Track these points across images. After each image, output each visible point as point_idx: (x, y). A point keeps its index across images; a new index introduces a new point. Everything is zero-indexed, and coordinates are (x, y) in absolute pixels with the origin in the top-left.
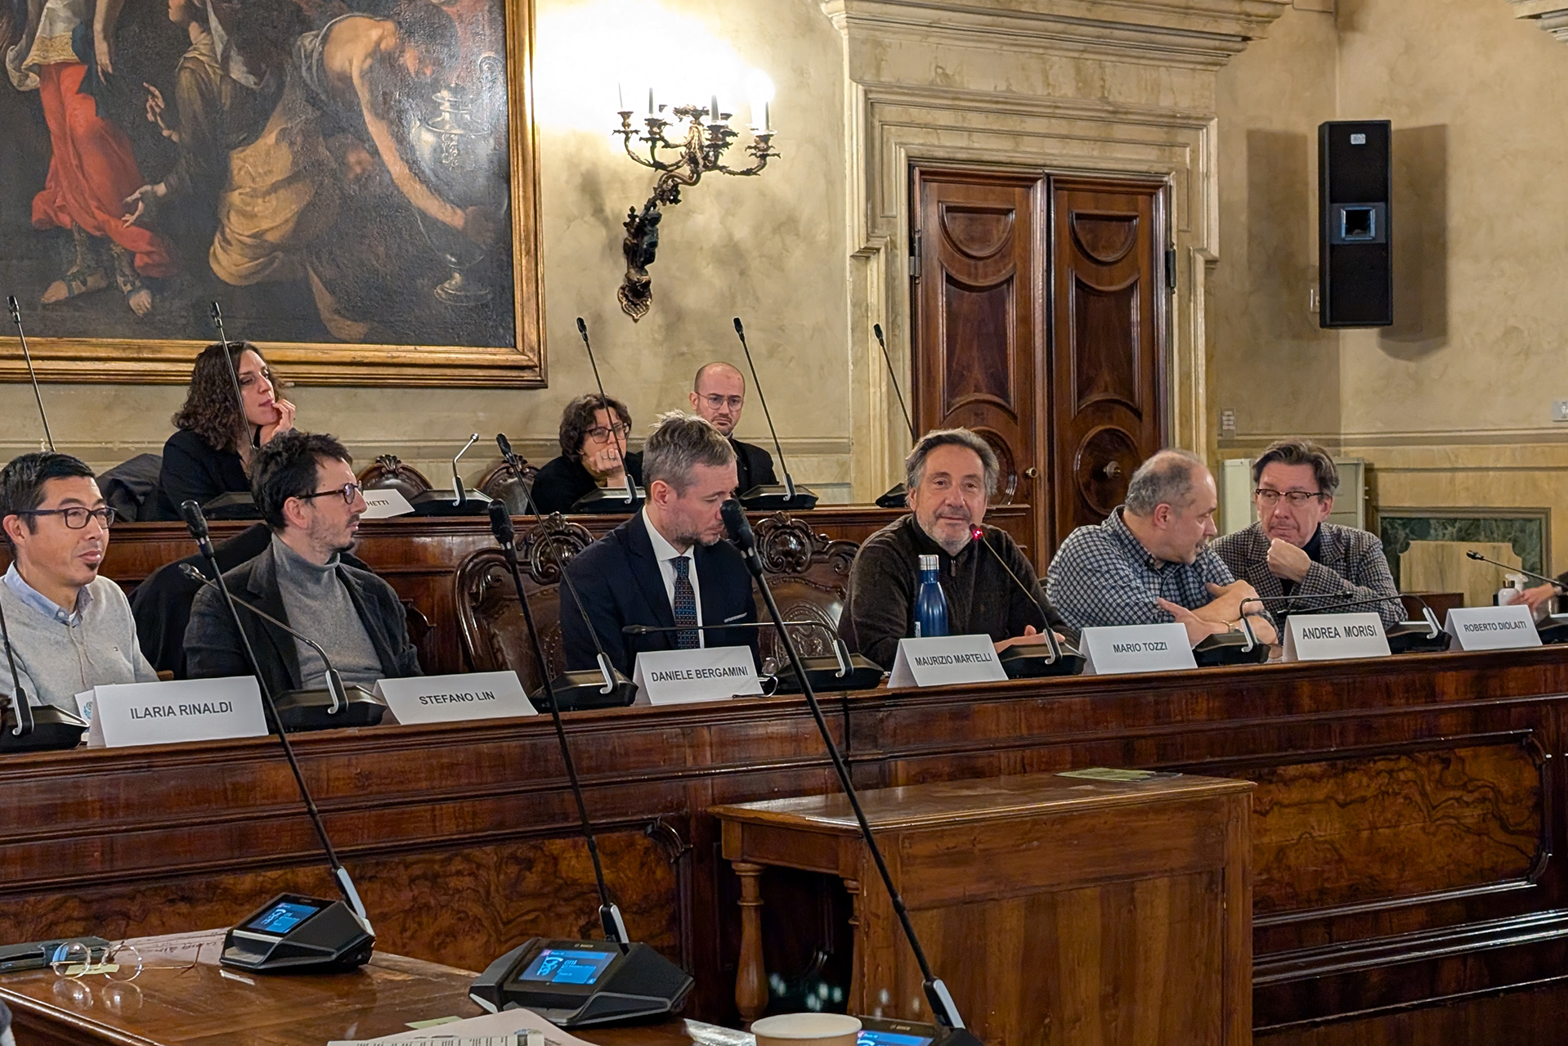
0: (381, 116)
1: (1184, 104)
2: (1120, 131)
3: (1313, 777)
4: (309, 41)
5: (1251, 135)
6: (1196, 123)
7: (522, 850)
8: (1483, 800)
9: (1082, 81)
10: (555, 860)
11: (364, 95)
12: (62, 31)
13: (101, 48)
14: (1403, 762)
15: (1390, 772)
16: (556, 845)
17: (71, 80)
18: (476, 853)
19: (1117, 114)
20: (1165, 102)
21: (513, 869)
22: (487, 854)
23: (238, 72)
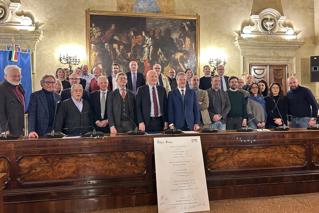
0: (181, 63)
1: (290, 55)
2: (280, 59)
3: (260, 149)
4: (173, 56)
5: (301, 59)
6: (293, 58)
7: (122, 153)
8: (294, 153)
9: (275, 53)
10: (127, 155)
11: (179, 61)
12: (146, 57)
13: (150, 58)
14: (278, 147)
15: (275, 148)
16: (128, 153)
17: (147, 61)
18: (115, 153)
19: (280, 57)
20: (288, 55)
21: (120, 156)
22: (117, 153)
23: (165, 59)
